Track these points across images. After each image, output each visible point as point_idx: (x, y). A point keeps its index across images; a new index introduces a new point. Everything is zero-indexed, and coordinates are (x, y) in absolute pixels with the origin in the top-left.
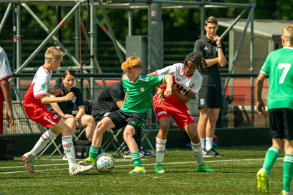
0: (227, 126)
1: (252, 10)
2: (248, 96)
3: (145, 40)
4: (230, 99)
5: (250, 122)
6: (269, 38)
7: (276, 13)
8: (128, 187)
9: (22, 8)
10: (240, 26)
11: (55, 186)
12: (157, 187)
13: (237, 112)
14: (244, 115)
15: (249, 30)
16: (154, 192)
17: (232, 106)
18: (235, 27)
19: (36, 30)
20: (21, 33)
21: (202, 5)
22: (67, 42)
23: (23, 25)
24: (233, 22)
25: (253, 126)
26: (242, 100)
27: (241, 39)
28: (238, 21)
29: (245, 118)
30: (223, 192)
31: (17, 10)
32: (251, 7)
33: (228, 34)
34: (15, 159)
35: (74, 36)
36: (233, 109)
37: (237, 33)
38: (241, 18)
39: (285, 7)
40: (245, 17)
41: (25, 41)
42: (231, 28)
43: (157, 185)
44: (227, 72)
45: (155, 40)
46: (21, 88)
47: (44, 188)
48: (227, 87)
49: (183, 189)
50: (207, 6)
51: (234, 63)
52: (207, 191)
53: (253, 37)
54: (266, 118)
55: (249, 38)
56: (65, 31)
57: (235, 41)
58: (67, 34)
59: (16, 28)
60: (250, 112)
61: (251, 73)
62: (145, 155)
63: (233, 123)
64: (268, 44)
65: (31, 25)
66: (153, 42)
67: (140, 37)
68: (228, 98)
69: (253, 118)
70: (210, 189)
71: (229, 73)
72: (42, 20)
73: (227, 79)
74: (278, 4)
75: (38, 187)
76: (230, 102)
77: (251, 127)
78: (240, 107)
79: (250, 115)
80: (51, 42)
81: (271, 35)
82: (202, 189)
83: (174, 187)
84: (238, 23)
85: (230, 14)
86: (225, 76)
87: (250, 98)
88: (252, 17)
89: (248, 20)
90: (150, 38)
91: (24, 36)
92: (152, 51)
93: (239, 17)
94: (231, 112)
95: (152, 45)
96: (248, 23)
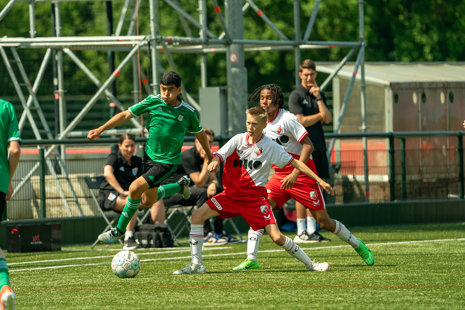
0: (334, 202)
1: (362, 50)
2: (360, 163)
3: (224, 93)
4: (337, 167)
5: (364, 196)
6: (385, 86)
7: (394, 54)
8: (209, 283)
9: (64, 54)
10: (347, 72)
11: (115, 284)
12: (246, 283)
13: (346, 184)
14: (356, 188)
15: (359, 76)
16: (242, 290)
17: (339, 176)
18: (341, 73)
19: (83, 84)
20: (64, 88)
21: (296, 45)
22: (124, 97)
23: (67, 76)
24: (338, 66)
25: (368, 201)
26: (352, 168)
27: (348, 88)
28: (344, 64)
29: (357, 191)
30: (332, 287)
31: (58, 57)
32: (360, 46)
33: (331, 83)
34: (63, 249)
35: (133, 90)
36: (341, 181)
37: (343, 81)
38: (348, 60)
39: (405, 45)
40: (353, 59)
41: (70, 98)
42: (336, 75)
43: (246, 280)
44: (332, 132)
45: (237, 92)
46: (68, 158)
47: (101, 286)
48: (332, 151)
49: (279, 284)
50: (303, 47)
51: (341, 120)
52: (311, 286)
53: (364, 85)
54: (384, 190)
55: (359, 86)
56: (121, 83)
57: (341, 91)
58: (123, 87)
59: (58, 81)
60: (363, 184)
61: (363, 132)
62: (229, 241)
63: (342, 198)
64: (384, 95)
65: (76, 77)
66: (234, 95)
67: (217, 89)
68: (334, 166)
69: (367, 191)
70: (314, 284)
71: (334, 134)
72: (90, 69)
73: (332, 141)
74: (396, 41)
75: (93, 286)
76: (337, 171)
77: (365, 203)
78: (350, 177)
79: (364, 187)
80: (103, 98)
81: (388, 83)
82: (305, 284)
83: (268, 283)
84: (344, 67)
85: (333, 56)
86: (330, 137)
87: (362, 164)
88: (363, 60)
89: (357, 62)
90: (230, 90)
91: (68, 91)
92: (234, 107)
93: (345, 59)
94: (338, 184)
95: (234, 99)
96: (357, 68)
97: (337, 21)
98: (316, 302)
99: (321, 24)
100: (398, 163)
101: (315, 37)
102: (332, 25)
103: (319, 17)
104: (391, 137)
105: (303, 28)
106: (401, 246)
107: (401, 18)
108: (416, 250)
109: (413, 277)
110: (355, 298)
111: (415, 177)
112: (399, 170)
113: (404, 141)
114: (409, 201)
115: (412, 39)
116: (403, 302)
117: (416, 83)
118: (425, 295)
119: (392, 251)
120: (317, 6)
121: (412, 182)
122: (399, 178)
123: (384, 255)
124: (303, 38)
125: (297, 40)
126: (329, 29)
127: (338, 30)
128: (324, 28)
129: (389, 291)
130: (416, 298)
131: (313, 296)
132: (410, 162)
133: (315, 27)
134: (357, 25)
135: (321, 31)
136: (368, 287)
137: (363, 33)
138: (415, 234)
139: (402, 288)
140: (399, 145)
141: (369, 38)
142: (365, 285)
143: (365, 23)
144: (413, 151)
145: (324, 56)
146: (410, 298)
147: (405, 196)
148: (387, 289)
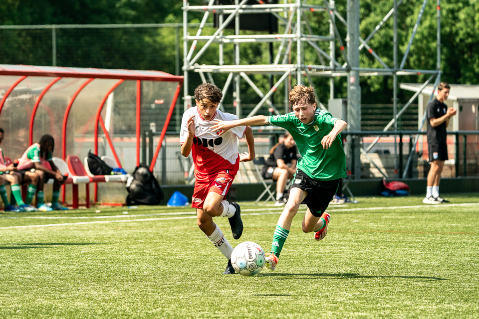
0: (417, 176)
1: (439, 76)
3: (345, 103)
4: (420, 154)
6: (454, 101)
10: (428, 90)
17: (421, 160)
18: (424, 91)
21: (394, 72)
24: (422, 86)
28: (427, 85)
32: (437, 74)
33: (416, 101)
36: (423, 163)
37: (426, 97)
39: (468, 74)
40: (432, 82)
42: (420, 92)
43: (357, 227)
44: (417, 130)
50: (399, 73)
51: (423, 122)
52: (400, 232)
57: (424, 103)
66: (352, 104)
67: (341, 100)
68: (418, 153)
70: (402, 231)
71: (419, 131)
73: (417, 136)
74: (462, 71)
76: (420, 156)
81: (455, 98)
82: (396, 231)
84: (427, 87)
85: (420, 80)
86: (416, 134)
89: (435, 84)
90: (349, 101)
92: (351, 112)
93: (427, 82)
94: (421, 165)
95: (351, 107)
96: (435, 88)
97: (423, 58)
98: (403, 242)
99: (412, 59)
100: (461, 152)
101: (408, 67)
102: (419, 60)
103: (410, 54)
104: (457, 134)
105: (399, 61)
106: (461, 207)
107: (466, 56)
108: (472, 210)
109: (469, 227)
110: (429, 240)
111: (472, 161)
112: (462, 156)
113: (465, 137)
114: (468, 177)
115: (473, 70)
116: (461, 243)
117: (474, 99)
118: (476, 238)
119: (455, 210)
120: (409, 47)
121: (470, 165)
122: (462, 162)
123: (450, 212)
124: (399, 67)
125: (395, 69)
126: (417, 63)
127: (423, 63)
128: (414, 62)
129: (452, 236)
130: (470, 241)
131: (401, 238)
132: (469, 151)
133: (408, 61)
134: (436, 61)
135: (412, 64)
136: (439, 233)
137: (439, 65)
138: (471, 199)
139: (461, 234)
140: (462, 140)
141: (444, 69)
142: (436, 232)
143: (441, 60)
144: (471, 144)
145: (413, 80)
146: (466, 241)
147: (465, 174)
148: (451, 235)
